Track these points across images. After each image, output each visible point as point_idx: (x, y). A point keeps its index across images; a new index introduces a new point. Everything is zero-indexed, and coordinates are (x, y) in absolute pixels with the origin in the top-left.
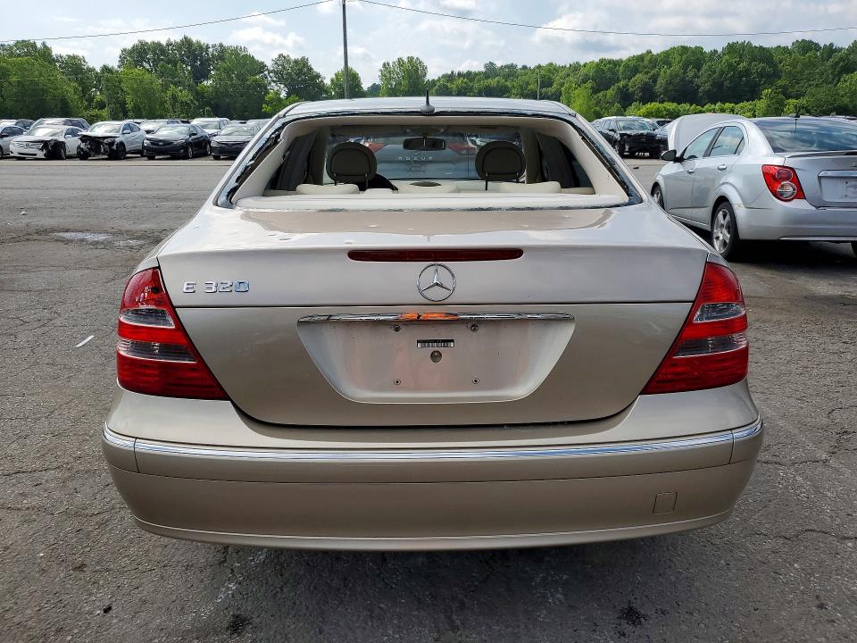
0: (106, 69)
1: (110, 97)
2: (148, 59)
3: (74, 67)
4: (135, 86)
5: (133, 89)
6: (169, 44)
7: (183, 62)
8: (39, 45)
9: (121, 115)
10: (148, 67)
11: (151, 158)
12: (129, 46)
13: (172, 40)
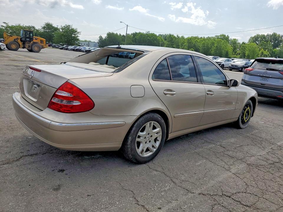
0: (243, 43)
1: (242, 52)
2: (258, 40)
3: (234, 42)
4: (250, 49)
5: (249, 50)
6: (268, 35)
7: (271, 41)
8: (226, 36)
9: (243, 57)
10: (258, 43)
11: (231, 70)
12: (253, 36)
13: (269, 34)
